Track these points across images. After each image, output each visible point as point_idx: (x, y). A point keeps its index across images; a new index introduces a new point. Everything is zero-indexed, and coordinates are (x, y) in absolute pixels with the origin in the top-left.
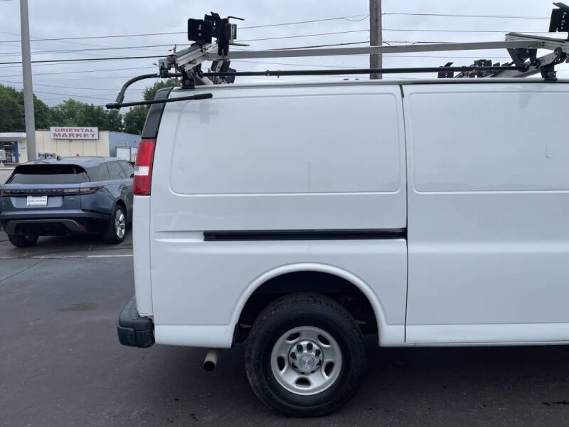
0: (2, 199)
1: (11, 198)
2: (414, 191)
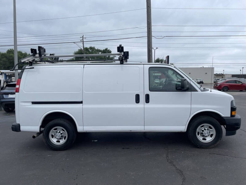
0: (1, 95)
1: (4, 95)
2: (84, 92)
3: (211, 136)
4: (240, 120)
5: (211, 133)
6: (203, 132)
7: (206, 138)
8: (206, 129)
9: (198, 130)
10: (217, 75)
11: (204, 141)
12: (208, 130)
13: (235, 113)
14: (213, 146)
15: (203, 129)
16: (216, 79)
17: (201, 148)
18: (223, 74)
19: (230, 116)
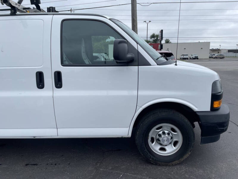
3: (175, 144)
4: (227, 116)
5: (175, 140)
6: (161, 139)
7: (166, 148)
8: (166, 132)
9: (151, 134)
10: (213, 50)
11: (162, 153)
12: (168, 134)
13: (219, 104)
14: (177, 162)
15: (161, 133)
16: (211, 54)
17: (156, 165)
18: (219, 49)
19: (209, 109)
